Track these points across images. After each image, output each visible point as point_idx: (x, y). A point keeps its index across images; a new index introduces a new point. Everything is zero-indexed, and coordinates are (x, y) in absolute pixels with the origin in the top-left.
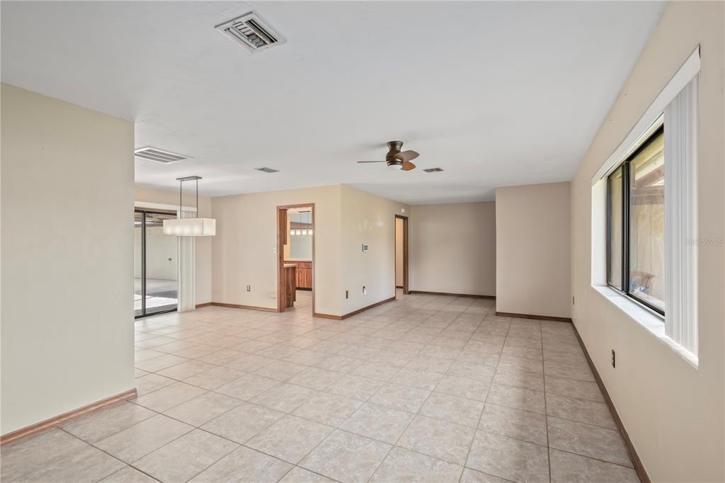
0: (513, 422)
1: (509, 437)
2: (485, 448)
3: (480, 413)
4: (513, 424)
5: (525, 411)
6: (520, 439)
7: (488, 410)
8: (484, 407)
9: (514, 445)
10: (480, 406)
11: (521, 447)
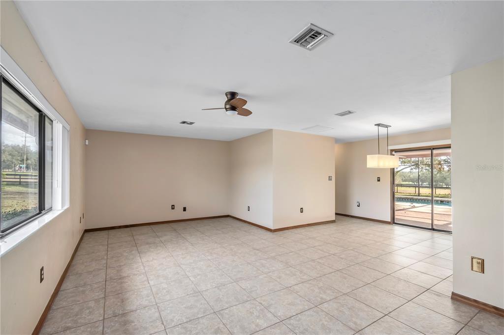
0: (127, 284)
1: (127, 277)
2: (137, 268)
3: (149, 279)
4: (127, 282)
5: (121, 293)
6: (121, 278)
7: (146, 283)
8: (149, 283)
9: (124, 275)
10: (152, 283)
11: (120, 276)
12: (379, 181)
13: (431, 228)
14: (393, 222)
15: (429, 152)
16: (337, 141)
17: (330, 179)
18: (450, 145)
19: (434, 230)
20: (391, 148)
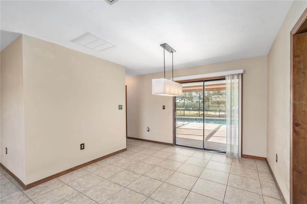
12: (164, 108)
13: (203, 148)
14: (174, 144)
15: (202, 83)
16: (128, 71)
17: (120, 107)
18: (225, 77)
19: (204, 149)
20: (175, 79)
